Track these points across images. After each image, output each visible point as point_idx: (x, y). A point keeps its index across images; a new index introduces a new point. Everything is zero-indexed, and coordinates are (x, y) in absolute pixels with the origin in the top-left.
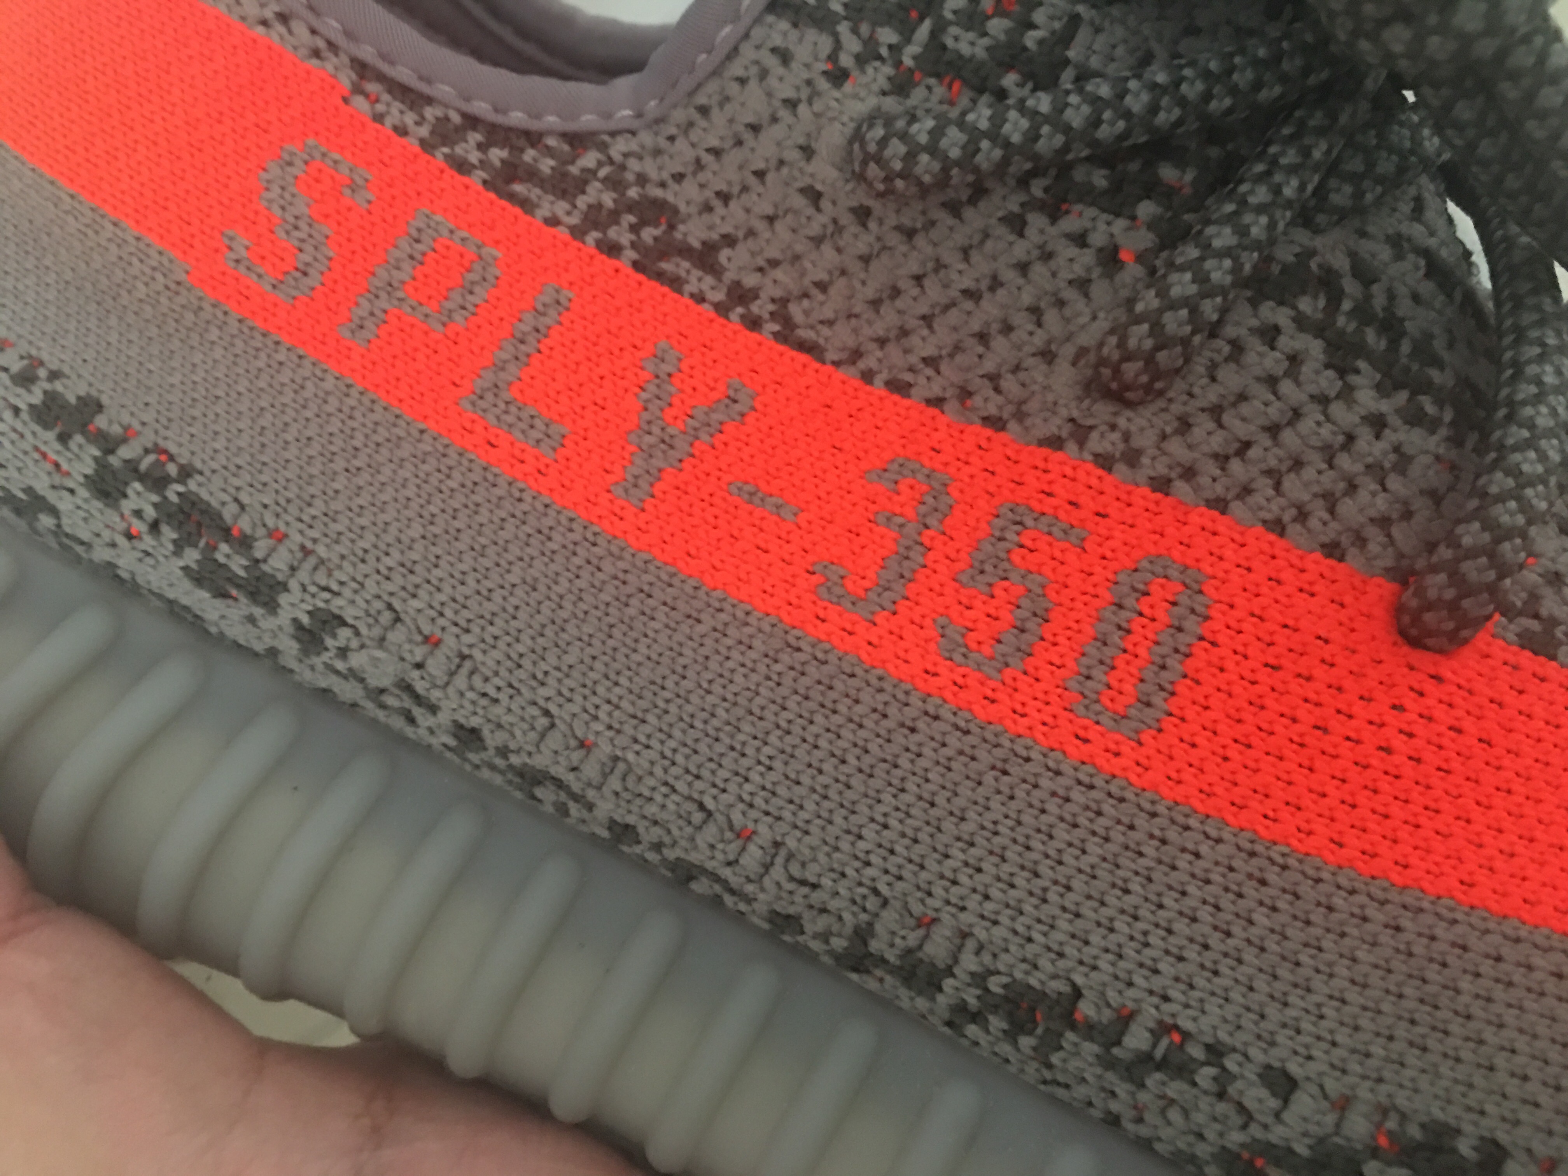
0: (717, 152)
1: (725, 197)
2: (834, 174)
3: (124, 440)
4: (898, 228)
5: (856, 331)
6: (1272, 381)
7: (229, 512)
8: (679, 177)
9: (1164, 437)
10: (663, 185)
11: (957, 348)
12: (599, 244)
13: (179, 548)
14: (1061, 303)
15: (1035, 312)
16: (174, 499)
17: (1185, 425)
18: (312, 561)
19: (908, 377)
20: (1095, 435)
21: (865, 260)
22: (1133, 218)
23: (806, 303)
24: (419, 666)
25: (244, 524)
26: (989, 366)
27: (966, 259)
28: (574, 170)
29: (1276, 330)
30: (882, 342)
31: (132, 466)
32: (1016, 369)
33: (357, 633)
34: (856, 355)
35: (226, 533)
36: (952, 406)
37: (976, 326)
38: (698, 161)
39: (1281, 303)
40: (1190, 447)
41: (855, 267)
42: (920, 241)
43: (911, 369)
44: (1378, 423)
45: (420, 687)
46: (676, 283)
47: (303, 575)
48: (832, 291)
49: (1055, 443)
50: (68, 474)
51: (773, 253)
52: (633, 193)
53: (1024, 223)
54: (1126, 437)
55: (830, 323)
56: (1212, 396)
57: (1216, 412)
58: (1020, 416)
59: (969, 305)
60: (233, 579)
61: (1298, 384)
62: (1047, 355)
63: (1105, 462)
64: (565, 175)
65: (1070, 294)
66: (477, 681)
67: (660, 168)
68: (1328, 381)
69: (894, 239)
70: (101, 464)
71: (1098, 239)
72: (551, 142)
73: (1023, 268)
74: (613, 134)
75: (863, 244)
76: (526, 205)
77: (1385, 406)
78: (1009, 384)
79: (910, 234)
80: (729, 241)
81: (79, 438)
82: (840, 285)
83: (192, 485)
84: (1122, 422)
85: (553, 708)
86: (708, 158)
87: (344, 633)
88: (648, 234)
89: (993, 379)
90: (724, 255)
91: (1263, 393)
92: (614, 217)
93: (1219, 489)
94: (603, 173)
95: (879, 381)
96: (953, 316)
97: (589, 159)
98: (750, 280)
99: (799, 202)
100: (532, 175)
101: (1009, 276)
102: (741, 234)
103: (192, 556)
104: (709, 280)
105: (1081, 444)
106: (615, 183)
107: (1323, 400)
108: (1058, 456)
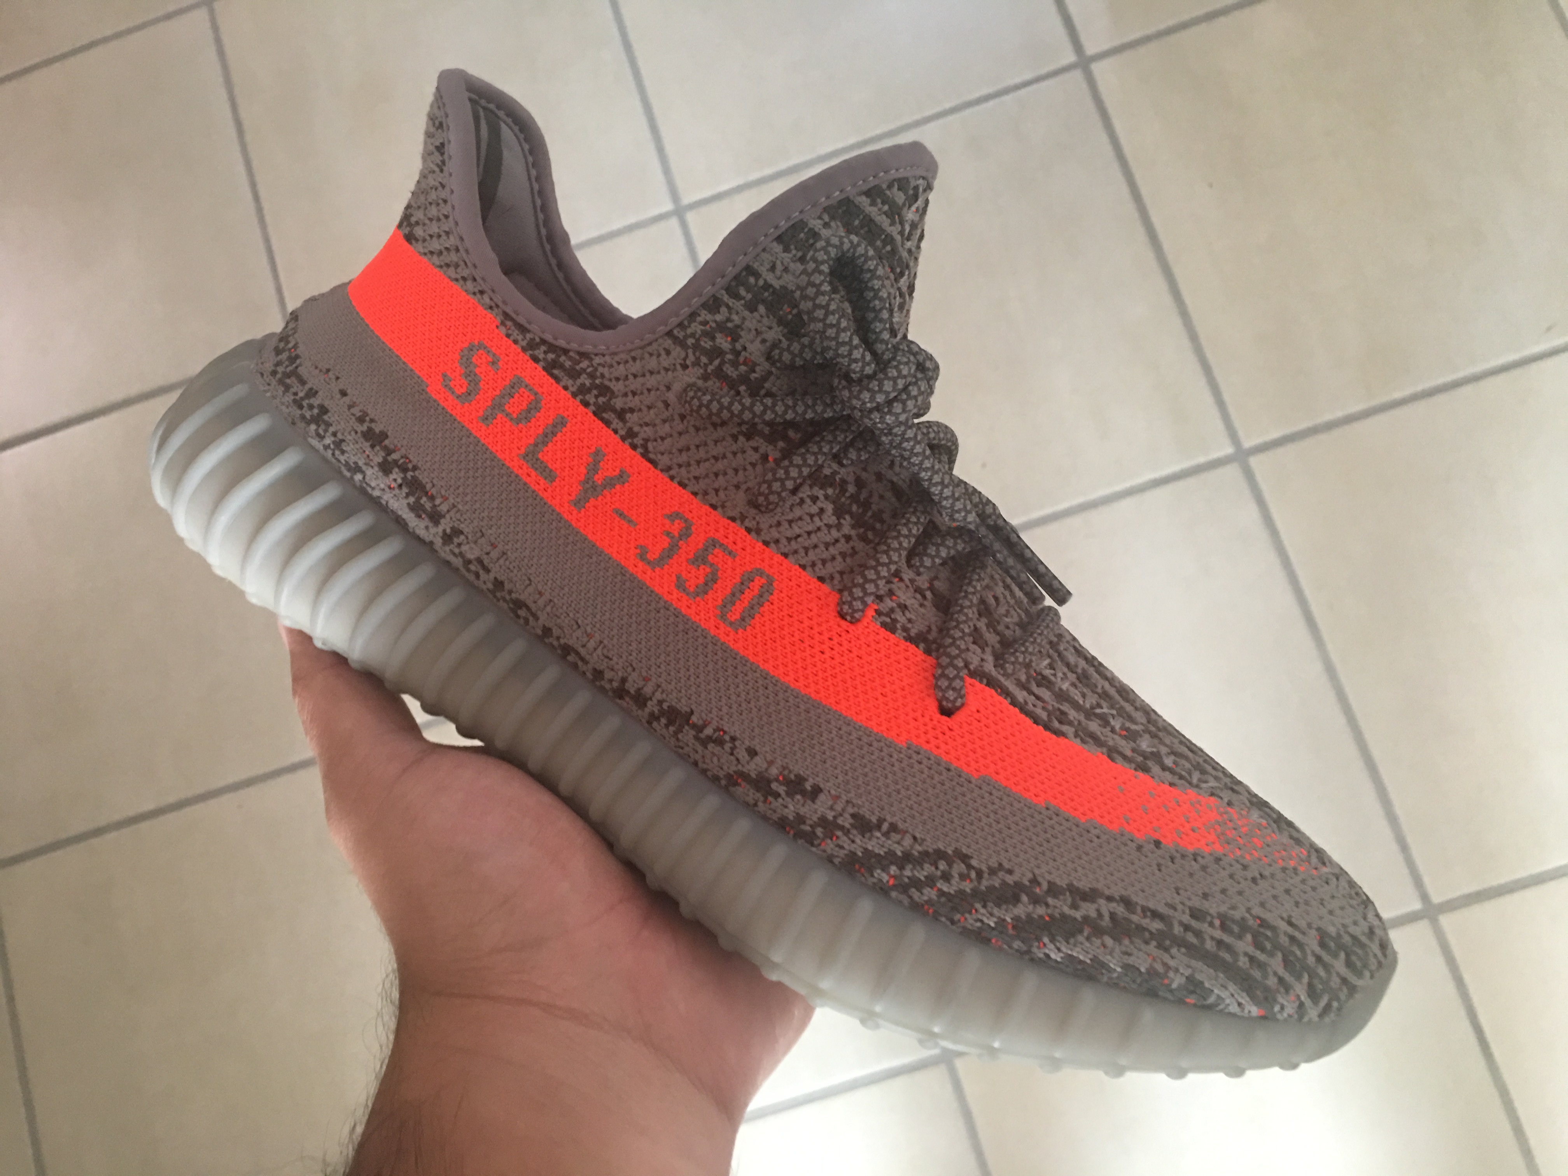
0: (635, 376)
1: (634, 394)
2: (676, 400)
3: (394, 451)
4: (694, 426)
5: (671, 459)
6: (812, 516)
7: (428, 486)
8: (617, 379)
9: (771, 526)
10: (610, 380)
11: (707, 476)
12: (581, 401)
13: (407, 496)
14: (745, 470)
15: (736, 471)
16: (409, 477)
17: (779, 524)
18: (455, 510)
19: (686, 482)
20: (747, 520)
21: (680, 434)
22: (775, 446)
23: (655, 443)
24: (488, 554)
25: (434, 491)
26: (716, 485)
27: (716, 445)
28: (578, 367)
29: (817, 498)
30: (680, 466)
31: (395, 462)
32: (726, 489)
33: (467, 538)
34: (669, 468)
35: (426, 493)
36: (700, 497)
37: (715, 470)
38: (627, 376)
39: (821, 488)
40: (779, 532)
41: (675, 435)
42: (700, 433)
43: (689, 479)
44: (848, 538)
45: (486, 562)
46: (607, 423)
47: (452, 513)
48: (666, 441)
49: (733, 519)
50: (372, 460)
51: (647, 420)
52: (597, 381)
53: (737, 439)
54: (758, 523)
55: (662, 454)
56: (790, 517)
57: (790, 522)
58: (723, 507)
59: (713, 461)
60: (425, 511)
61: (821, 520)
62: (737, 487)
63: (749, 530)
64: (575, 369)
65: (749, 467)
66: (507, 563)
67: (611, 373)
68: (833, 520)
69: (692, 430)
70: (385, 460)
71: (762, 450)
72: (571, 354)
73: (735, 454)
74: (596, 355)
75: (681, 427)
76: (557, 379)
77: (853, 533)
78: (722, 494)
79: (697, 429)
80: (632, 410)
81: (378, 448)
82: (668, 441)
83: (417, 473)
84: (757, 518)
85: (532, 579)
86: (630, 377)
87: (462, 537)
88: (601, 400)
89: (717, 491)
90: (628, 416)
91: (808, 519)
92: (589, 390)
93: (786, 551)
94: (589, 370)
95: (676, 481)
96: (707, 464)
97: (584, 364)
98: (636, 429)
99: (660, 405)
100: (562, 367)
101: (729, 455)
102: (636, 409)
103: (412, 500)
104: (621, 424)
105: (742, 522)
106: (592, 376)
107: (829, 526)
108: (732, 524)
